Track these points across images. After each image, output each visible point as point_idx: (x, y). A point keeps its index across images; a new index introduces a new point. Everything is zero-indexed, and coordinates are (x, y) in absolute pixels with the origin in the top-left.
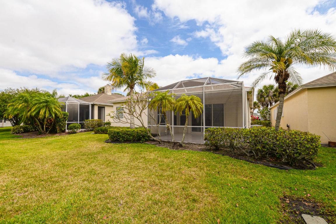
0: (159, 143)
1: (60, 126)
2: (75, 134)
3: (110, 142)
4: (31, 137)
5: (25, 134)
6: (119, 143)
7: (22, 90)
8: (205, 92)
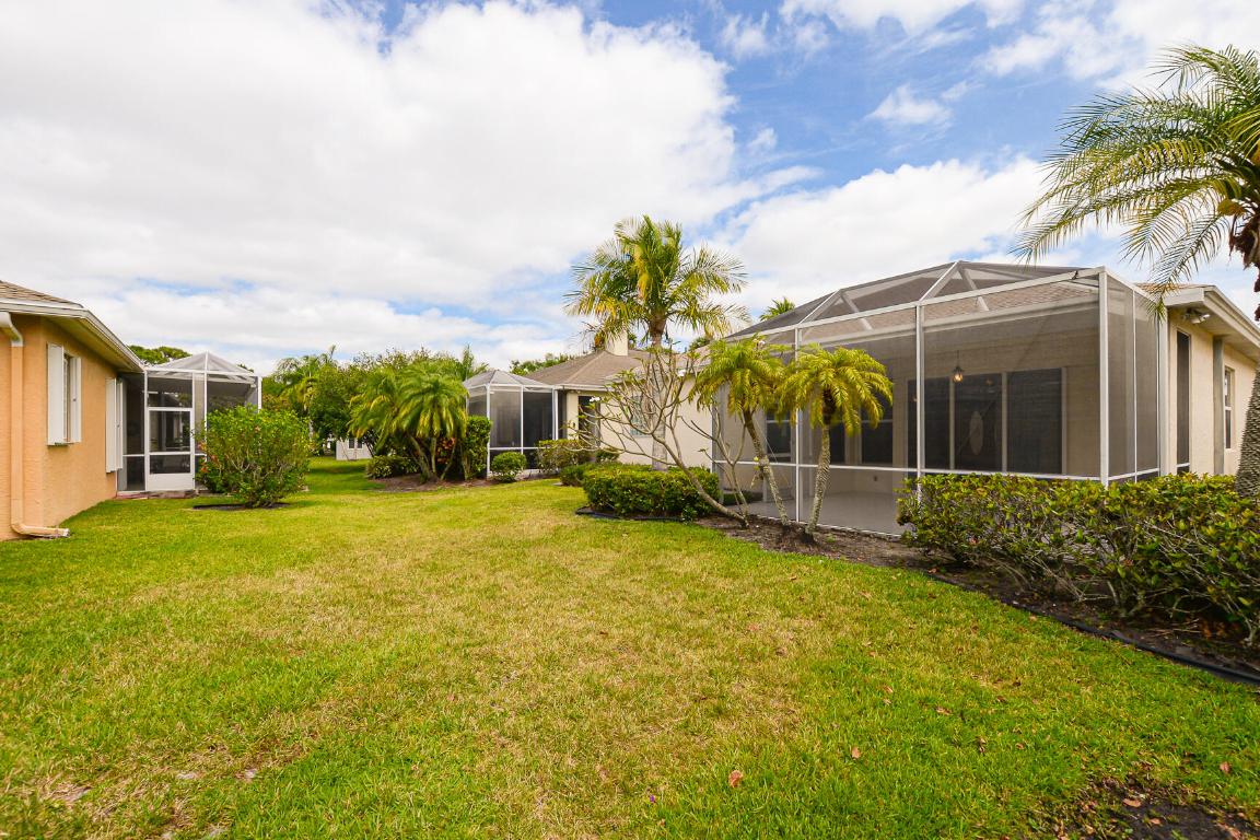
0: (744, 525)
1: (470, 458)
2: (509, 485)
3: (588, 514)
4: (403, 487)
5: (394, 481)
6: (610, 517)
7: (391, 357)
8: (925, 328)
